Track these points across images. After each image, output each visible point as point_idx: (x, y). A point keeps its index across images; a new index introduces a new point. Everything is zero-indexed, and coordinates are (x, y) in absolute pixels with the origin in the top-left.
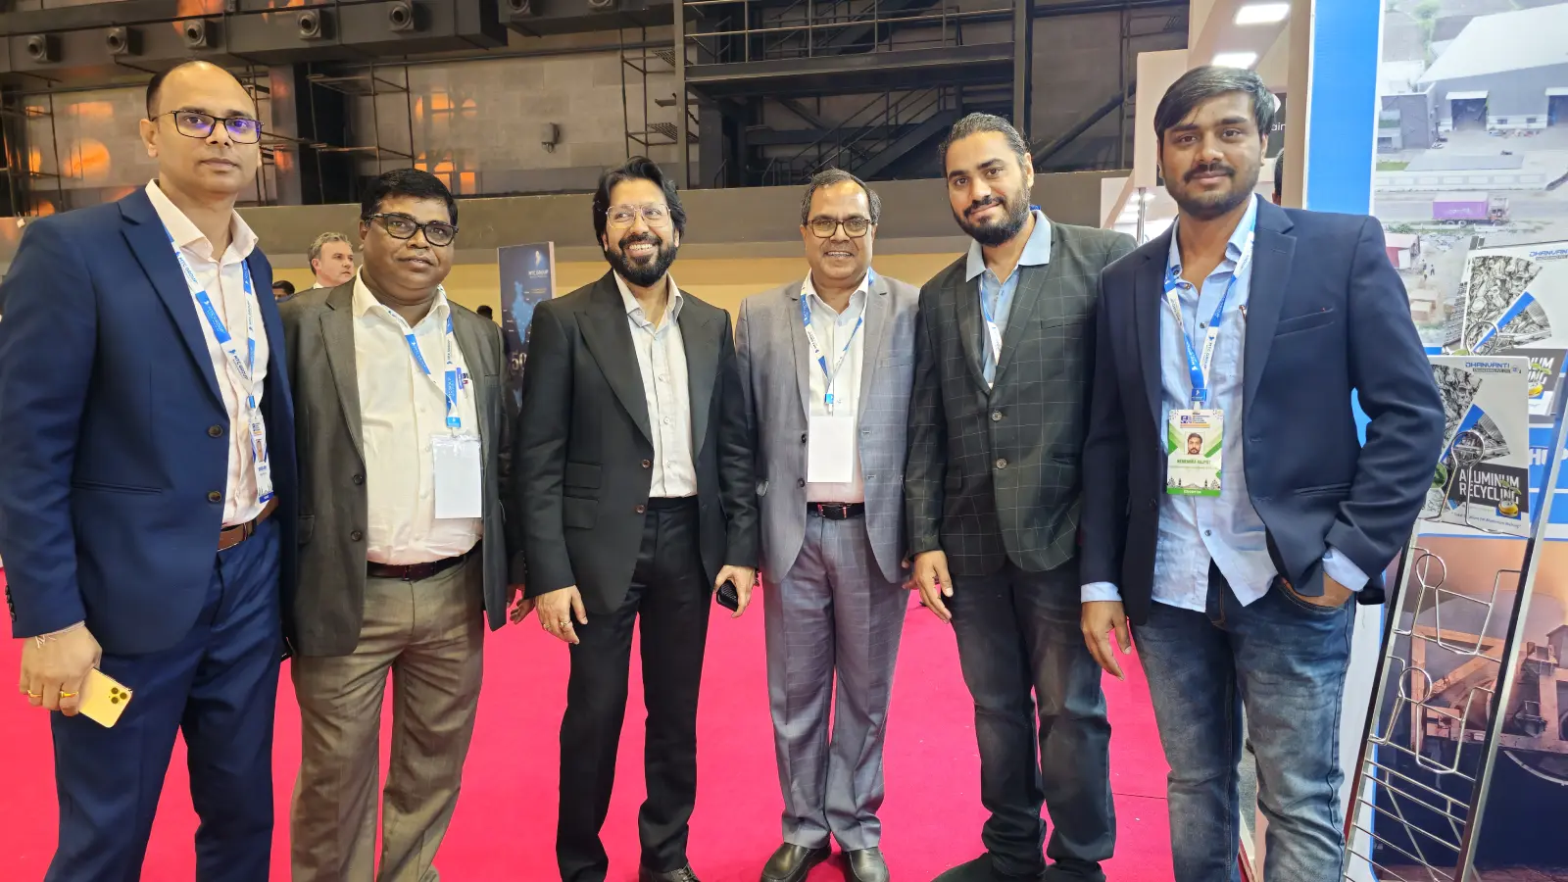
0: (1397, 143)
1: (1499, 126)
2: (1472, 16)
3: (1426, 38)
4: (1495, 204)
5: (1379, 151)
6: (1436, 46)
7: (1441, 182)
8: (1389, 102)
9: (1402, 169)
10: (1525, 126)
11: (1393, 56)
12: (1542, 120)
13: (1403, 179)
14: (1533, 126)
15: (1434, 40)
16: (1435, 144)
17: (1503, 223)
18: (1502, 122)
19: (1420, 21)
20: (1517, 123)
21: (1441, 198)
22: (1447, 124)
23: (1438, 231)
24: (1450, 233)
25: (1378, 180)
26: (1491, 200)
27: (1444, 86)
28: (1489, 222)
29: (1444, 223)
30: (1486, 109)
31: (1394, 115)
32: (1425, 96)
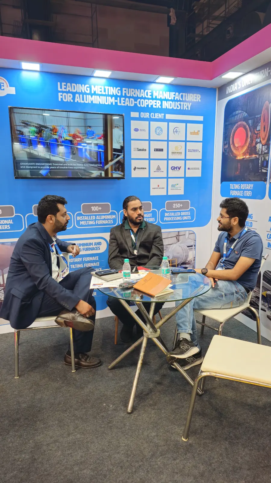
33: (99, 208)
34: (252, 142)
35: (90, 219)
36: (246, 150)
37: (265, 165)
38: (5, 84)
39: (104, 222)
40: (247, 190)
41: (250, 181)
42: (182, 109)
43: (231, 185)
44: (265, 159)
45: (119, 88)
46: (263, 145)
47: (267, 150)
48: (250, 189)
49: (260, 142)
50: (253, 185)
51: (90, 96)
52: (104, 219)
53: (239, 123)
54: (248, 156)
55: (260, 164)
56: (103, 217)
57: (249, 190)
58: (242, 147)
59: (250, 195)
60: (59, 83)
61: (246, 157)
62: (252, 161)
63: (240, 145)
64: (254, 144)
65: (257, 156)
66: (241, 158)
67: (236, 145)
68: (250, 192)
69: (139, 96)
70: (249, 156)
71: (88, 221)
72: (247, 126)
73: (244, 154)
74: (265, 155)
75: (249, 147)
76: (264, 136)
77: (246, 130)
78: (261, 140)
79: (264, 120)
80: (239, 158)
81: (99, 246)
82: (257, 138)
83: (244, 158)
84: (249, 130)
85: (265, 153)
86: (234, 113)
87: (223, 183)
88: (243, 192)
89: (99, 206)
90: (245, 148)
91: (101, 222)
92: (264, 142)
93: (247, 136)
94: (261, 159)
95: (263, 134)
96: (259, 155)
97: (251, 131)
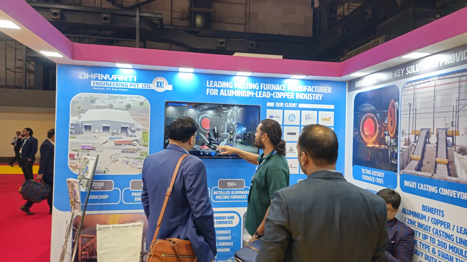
0: (74, 133)
1: (94, 131)
2: (88, 109)
3: (79, 113)
4: (93, 146)
5: (70, 134)
6: (81, 114)
7: (83, 141)
8: (72, 125)
9: (75, 138)
10: (98, 131)
11: (73, 115)
12: (102, 130)
13: (75, 140)
14: (100, 131)
15: (81, 113)
16: (81, 134)
17: (95, 150)
18: (94, 130)
19: (78, 109)
20: (97, 131)
21: (83, 144)
22: (83, 130)
23: (83, 151)
24: (85, 152)
25: (70, 140)
26: (93, 145)
27: (83, 122)
28: (92, 150)
29: (83, 149)
30: (91, 127)
31: (73, 127)
32: (79, 124)
33: (234, 183)
34: (381, 133)
35: (225, 194)
36: (375, 139)
37: (394, 156)
38: (165, 83)
39: (238, 197)
41: (381, 169)
42: (314, 99)
43: (362, 169)
44: (394, 151)
45: (258, 84)
46: (391, 138)
47: (395, 143)
48: (382, 177)
49: (388, 135)
50: (384, 173)
51: (233, 91)
52: (238, 195)
53: (368, 114)
54: (377, 146)
55: (389, 155)
56: (237, 192)
57: (380, 178)
58: (372, 136)
59: (382, 182)
60: (208, 81)
62: (381, 150)
63: (369, 134)
64: (383, 135)
66: (371, 146)
67: (366, 134)
69: (275, 89)
70: (379, 145)
71: (223, 196)
72: (375, 118)
73: (374, 143)
74: (394, 148)
75: (378, 137)
76: (391, 130)
77: (375, 122)
78: (390, 133)
79: (391, 116)
80: (369, 146)
81: (232, 220)
82: (385, 130)
83: (374, 147)
84: (377, 122)
85: (394, 146)
86: (363, 105)
87: (355, 166)
88: (374, 179)
89: (234, 182)
91: (235, 197)
92: (392, 135)
93: (376, 127)
94: (391, 150)
95: (390, 128)
96: (388, 146)
97: (379, 123)
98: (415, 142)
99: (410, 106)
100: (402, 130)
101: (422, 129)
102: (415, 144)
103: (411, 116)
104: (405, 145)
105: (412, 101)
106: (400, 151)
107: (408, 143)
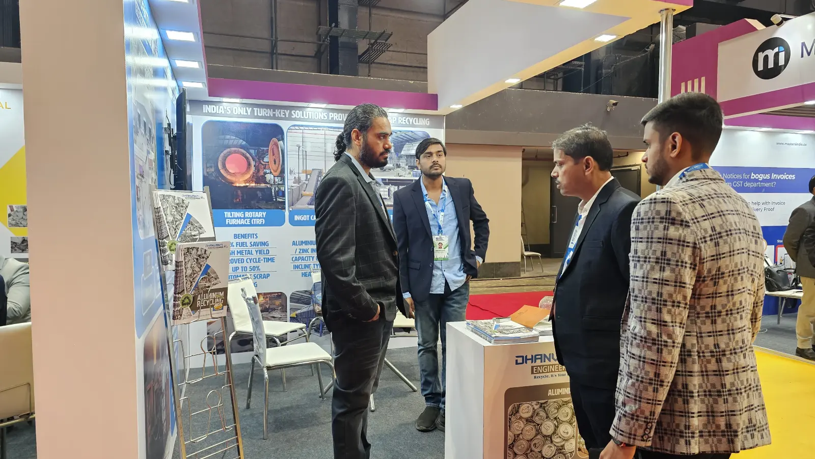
34: (258, 171)
36: (249, 178)
37: (281, 194)
40: (257, 218)
41: (260, 209)
43: (226, 213)
44: (279, 189)
46: (274, 177)
47: (281, 182)
48: (262, 217)
49: (271, 173)
50: (265, 213)
53: (233, 149)
54: (254, 185)
55: (273, 194)
57: (260, 218)
58: (242, 174)
59: (262, 223)
61: (251, 185)
62: (262, 190)
63: (237, 171)
64: (261, 173)
65: (269, 186)
66: (244, 185)
67: (231, 171)
68: (261, 219)
70: (256, 184)
72: (248, 155)
73: (247, 182)
74: (279, 186)
75: (253, 176)
76: (275, 168)
77: (247, 158)
78: (272, 171)
79: (273, 155)
80: (238, 185)
82: (265, 169)
83: (247, 186)
84: (251, 158)
85: (279, 184)
88: (251, 221)
90: (248, 176)
92: (277, 173)
93: (249, 164)
94: (275, 189)
95: (273, 166)
96: (271, 185)
97: (254, 159)
98: (306, 180)
99: (299, 147)
100: (290, 170)
101: (313, 170)
102: (307, 182)
103: (301, 157)
104: (294, 183)
105: (301, 144)
106: (288, 189)
107: (298, 181)
